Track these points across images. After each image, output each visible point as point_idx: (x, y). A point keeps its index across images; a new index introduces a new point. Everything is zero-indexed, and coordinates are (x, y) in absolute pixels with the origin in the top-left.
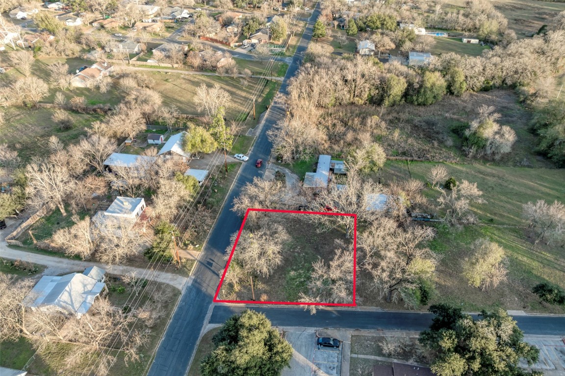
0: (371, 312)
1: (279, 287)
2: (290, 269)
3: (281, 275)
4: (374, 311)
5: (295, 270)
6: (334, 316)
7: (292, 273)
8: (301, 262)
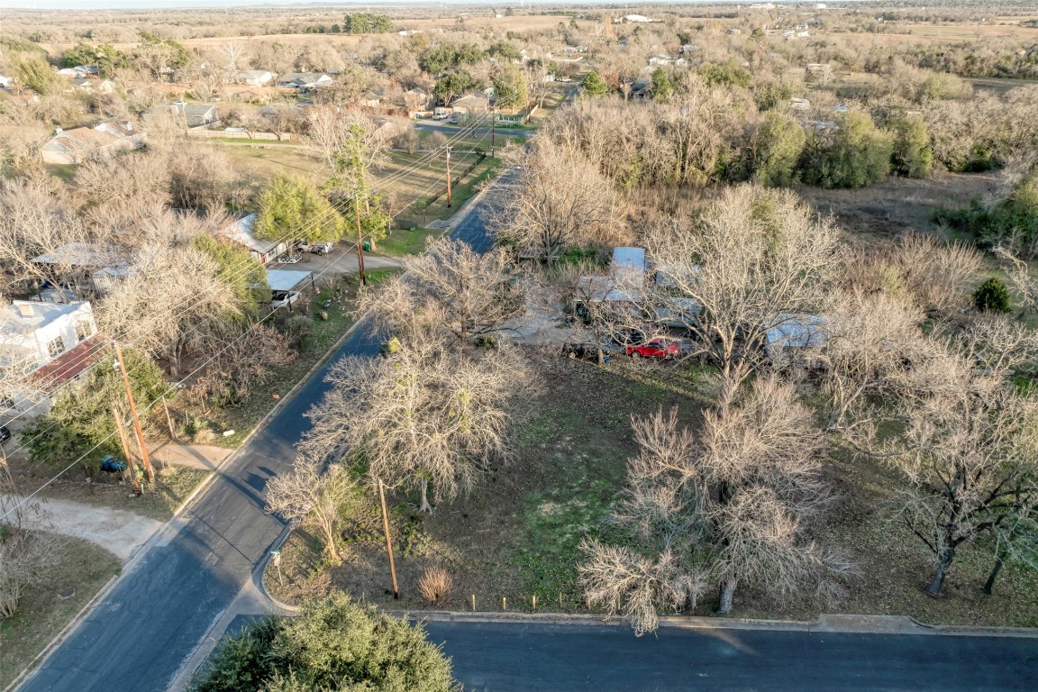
0: (881, 636)
1: (497, 551)
2: (538, 495)
3: (507, 513)
4: (892, 630)
5: (557, 499)
6: (727, 652)
7: (547, 509)
8: (577, 477)
